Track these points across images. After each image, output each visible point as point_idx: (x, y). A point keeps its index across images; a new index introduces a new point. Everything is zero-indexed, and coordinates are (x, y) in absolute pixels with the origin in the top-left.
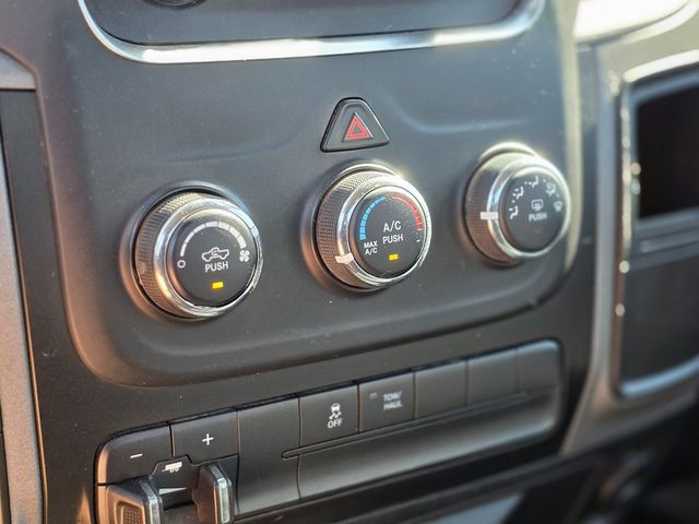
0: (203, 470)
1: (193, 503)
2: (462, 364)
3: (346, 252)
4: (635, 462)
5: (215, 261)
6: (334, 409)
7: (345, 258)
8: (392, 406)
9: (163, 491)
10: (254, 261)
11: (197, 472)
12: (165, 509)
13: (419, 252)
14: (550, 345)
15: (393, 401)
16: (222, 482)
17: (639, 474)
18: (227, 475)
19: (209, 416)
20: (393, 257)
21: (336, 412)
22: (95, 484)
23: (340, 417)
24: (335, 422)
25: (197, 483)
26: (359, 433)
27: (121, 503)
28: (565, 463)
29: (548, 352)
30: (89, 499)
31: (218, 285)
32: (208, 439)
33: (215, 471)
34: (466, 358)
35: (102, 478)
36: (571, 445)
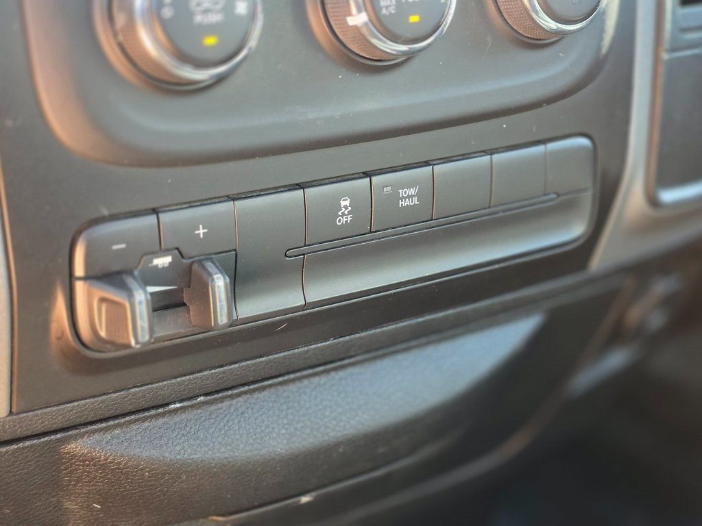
0: (195, 266)
1: (184, 304)
2: (486, 159)
3: (359, 11)
4: (662, 287)
5: (206, 11)
6: (343, 203)
7: (358, 19)
8: (408, 202)
9: (151, 289)
10: (252, 16)
11: (189, 270)
12: (155, 310)
13: (443, 16)
14: (584, 142)
15: (409, 198)
16: (218, 278)
17: (667, 301)
18: (224, 270)
19: (201, 205)
20: (414, 19)
21: (346, 207)
22: (71, 277)
23: (349, 213)
24: (344, 218)
25: (190, 282)
26: (371, 232)
27: (103, 300)
28: (594, 280)
29: (582, 148)
30: (65, 295)
31: (210, 41)
32: (201, 231)
33: (210, 266)
34: (491, 152)
35: (79, 270)
36: (599, 261)
